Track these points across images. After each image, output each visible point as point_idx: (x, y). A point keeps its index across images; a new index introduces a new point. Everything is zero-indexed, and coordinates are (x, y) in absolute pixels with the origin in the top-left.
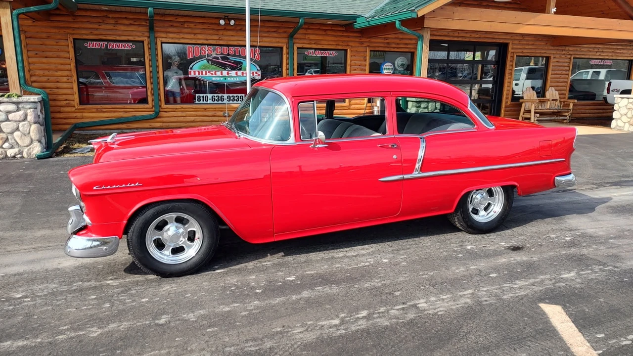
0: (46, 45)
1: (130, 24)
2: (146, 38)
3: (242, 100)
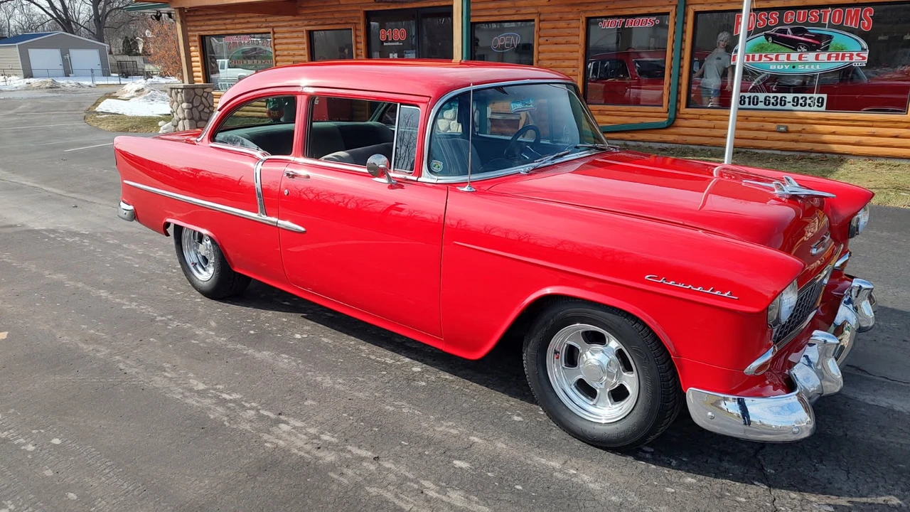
0: (557, 28)
2: (674, 8)
3: (822, 106)
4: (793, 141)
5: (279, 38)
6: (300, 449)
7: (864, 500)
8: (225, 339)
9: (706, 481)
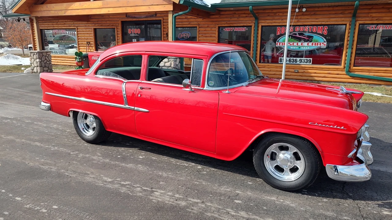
0: (206, 31)
1: (246, 16)
2: (254, 24)
3: (310, 62)
4: (300, 76)
5: (80, 31)
6: (169, 201)
7: (386, 201)
8: (108, 160)
9: (331, 200)
